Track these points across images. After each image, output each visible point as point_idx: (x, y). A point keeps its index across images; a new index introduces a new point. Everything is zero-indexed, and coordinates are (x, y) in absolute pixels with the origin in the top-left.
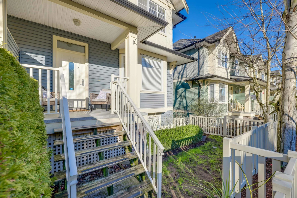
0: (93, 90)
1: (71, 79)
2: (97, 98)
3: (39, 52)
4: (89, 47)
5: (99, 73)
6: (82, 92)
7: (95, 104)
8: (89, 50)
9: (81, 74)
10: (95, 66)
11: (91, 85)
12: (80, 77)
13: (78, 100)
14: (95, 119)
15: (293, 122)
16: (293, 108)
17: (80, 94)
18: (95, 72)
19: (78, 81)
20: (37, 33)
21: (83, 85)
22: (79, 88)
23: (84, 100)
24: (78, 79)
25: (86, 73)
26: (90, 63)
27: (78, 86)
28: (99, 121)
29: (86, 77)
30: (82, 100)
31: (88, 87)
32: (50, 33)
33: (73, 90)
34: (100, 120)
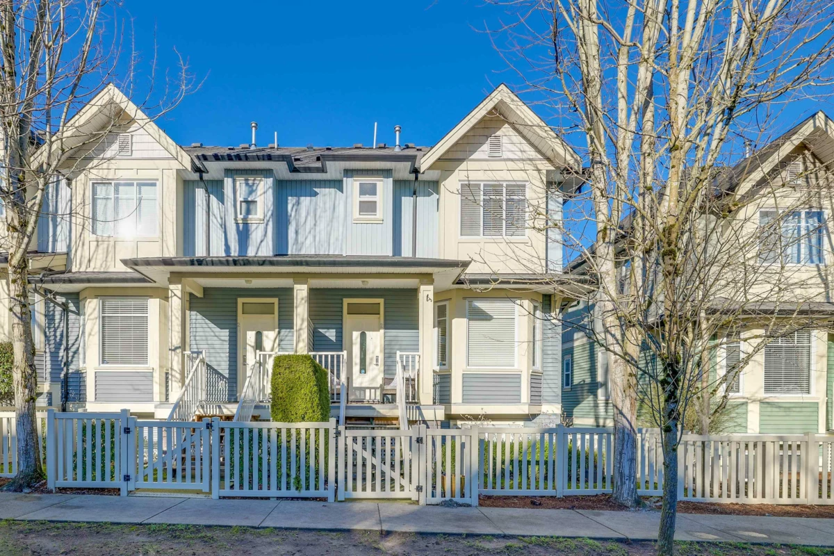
0: (390, 372)
1: (362, 356)
2: (392, 385)
3: (329, 326)
4: (385, 303)
5: (400, 343)
6: (376, 376)
7: (391, 394)
8: (385, 308)
9: (375, 347)
10: (393, 333)
11: (387, 363)
12: (373, 352)
13: (370, 388)
14: (374, 409)
15: (623, 418)
16: (620, 394)
17: (373, 379)
18: (393, 343)
19: (371, 359)
20: (329, 301)
21: (377, 365)
22: (373, 370)
23: (378, 388)
24: (371, 356)
25: (381, 345)
26: (385, 328)
27: (371, 367)
28: (378, 412)
29: (381, 351)
30: (375, 388)
31: (382, 368)
32: (339, 297)
33: (365, 373)
34: (380, 410)
